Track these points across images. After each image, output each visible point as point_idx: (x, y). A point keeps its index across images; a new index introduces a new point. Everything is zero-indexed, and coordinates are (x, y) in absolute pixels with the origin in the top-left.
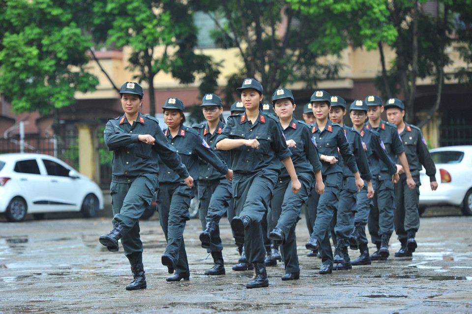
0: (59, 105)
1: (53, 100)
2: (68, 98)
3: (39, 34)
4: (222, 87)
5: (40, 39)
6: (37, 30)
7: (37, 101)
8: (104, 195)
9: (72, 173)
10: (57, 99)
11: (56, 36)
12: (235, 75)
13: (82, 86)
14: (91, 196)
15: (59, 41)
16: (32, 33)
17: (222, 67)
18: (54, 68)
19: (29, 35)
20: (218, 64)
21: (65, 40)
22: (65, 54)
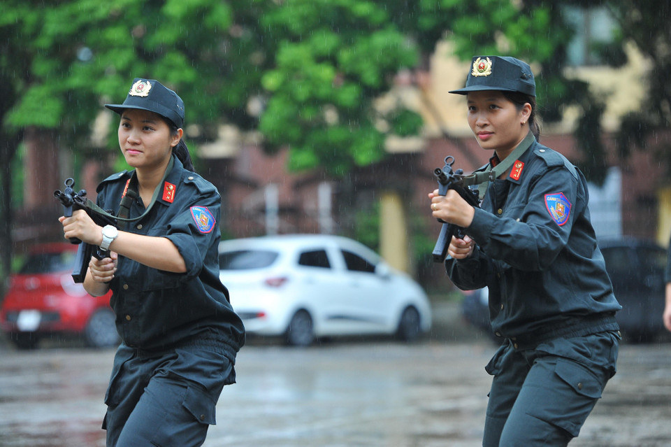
0: (363, 159)
2: (378, 148)
5: (337, 54)
9: (381, 269)
15: (367, 56)
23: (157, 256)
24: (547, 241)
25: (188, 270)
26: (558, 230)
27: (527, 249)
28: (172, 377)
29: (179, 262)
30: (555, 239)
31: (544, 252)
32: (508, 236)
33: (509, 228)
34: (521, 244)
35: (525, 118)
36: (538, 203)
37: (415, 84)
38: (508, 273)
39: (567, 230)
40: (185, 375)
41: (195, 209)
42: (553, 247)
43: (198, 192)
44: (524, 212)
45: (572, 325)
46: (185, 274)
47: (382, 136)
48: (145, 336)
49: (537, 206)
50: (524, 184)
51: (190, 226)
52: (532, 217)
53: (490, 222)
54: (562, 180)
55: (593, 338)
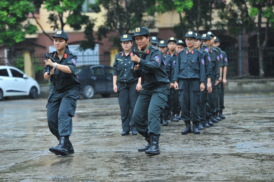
0: (18, 41)
1: (14, 38)
2: (23, 38)
3: (8, 5)
4: (95, 32)
5: (8, 7)
6: (7, 3)
7: (6, 39)
8: (40, 87)
9: (24, 76)
10: (17, 38)
11: (17, 5)
12: (101, 26)
13: (29, 31)
14: (34, 87)
15: (18, 8)
16: (4, 4)
17: (96, 21)
18: (15, 22)
19: (2, 5)
20: (94, 20)
21: (21, 8)
22: (21, 15)
23: (66, 70)
24: (156, 66)
25: (72, 73)
26: (158, 64)
27: (151, 68)
28: (68, 97)
29: (70, 71)
30: (157, 65)
31: (155, 68)
32: (148, 65)
33: (148, 63)
34: (150, 66)
35: (148, 40)
36: (154, 58)
37: (34, 17)
38: (147, 74)
39: (160, 64)
40: (71, 97)
41: (72, 59)
42: (157, 67)
43: (73, 56)
44: (150, 60)
45: (161, 85)
46: (71, 74)
47: (24, 33)
48: (60, 88)
49: (153, 59)
50: (150, 54)
51: (72, 63)
52: (152, 61)
53: (144, 62)
54: (158, 53)
55: (165, 88)
